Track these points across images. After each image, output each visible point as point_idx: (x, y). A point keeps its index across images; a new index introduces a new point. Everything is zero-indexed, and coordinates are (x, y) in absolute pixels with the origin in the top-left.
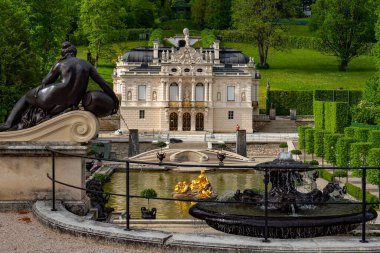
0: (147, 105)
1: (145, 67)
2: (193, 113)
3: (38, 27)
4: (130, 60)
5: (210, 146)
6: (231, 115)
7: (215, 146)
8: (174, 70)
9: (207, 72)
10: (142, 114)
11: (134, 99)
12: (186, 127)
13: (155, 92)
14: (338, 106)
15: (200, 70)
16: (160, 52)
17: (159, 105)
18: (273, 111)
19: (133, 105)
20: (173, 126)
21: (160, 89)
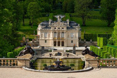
0: (47, 39)
1: (47, 27)
2: (61, 41)
3: (14, 14)
4: (42, 25)
5: (65, 51)
6: (72, 42)
7: (66, 51)
8: (55, 28)
9: (65, 29)
10: (46, 41)
11: (43, 37)
12: (59, 45)
13: (49, 35)
14: (103, 39)
15: (63, 28)
16: (51, 22)
17: (51, 39)
18: (85, 40)
19: (43, 39)
20: (55, 45)
21: (51, 34)
